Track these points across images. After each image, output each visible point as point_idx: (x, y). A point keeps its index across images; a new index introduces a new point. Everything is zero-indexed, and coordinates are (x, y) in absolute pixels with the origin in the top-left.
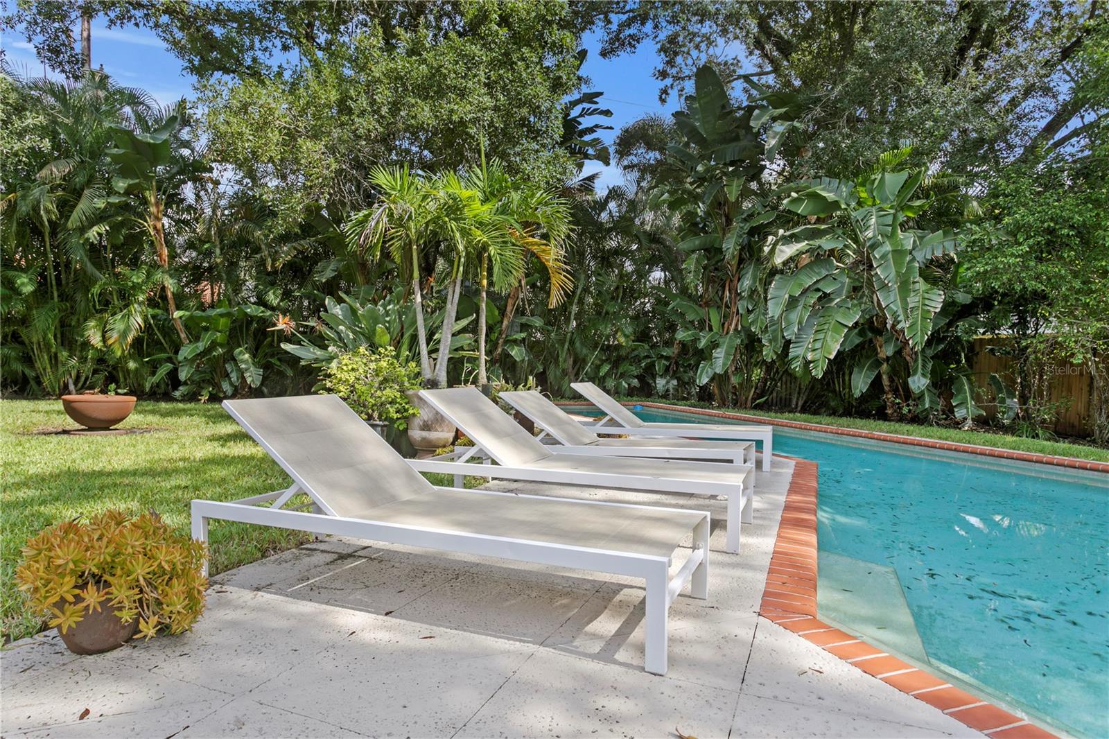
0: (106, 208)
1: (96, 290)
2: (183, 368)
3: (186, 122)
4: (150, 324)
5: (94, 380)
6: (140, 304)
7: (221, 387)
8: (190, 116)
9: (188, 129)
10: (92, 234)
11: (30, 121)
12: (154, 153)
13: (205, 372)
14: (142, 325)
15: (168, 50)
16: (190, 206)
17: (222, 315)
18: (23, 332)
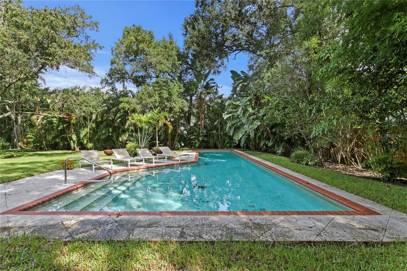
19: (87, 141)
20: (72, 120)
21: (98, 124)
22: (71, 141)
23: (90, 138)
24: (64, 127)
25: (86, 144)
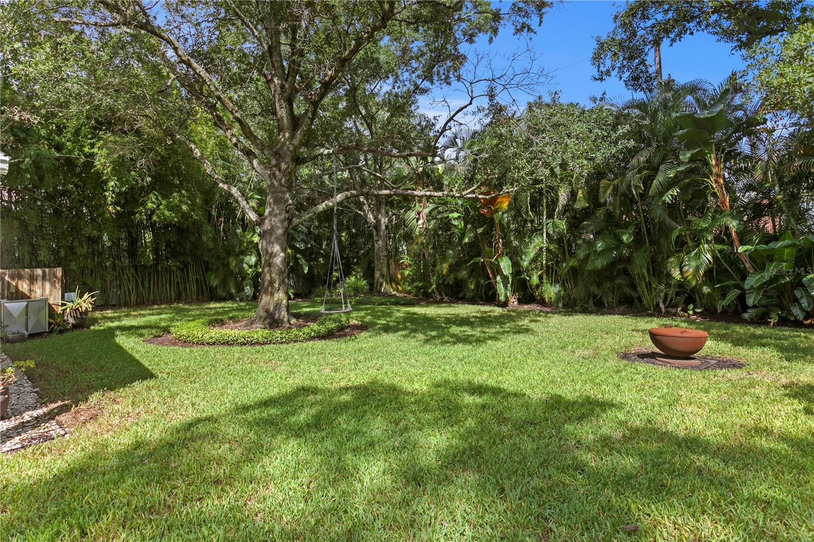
0: (675, 176)
1: (674, 236)
2: (750, 295)
3: (737, 89)
4: (717, 257)
5: (677, 300)
6: (708, 242)
7: (790, 311)
8: (741, 85)
9: (739, 95)
10: (667, 198)
11: (621, 131)
12: (710, 125)
13: (772, 297)
14: (711, 261)
15: (718, 41)
16: (747, 156)
17: (787, 247)
18: (629, 268)
19: (541, 277)
20: (496, 211)
21: (576, 221)
22: (495, 277)
23: (548, 266)
24: (476, 236)
25: (537, 286)
